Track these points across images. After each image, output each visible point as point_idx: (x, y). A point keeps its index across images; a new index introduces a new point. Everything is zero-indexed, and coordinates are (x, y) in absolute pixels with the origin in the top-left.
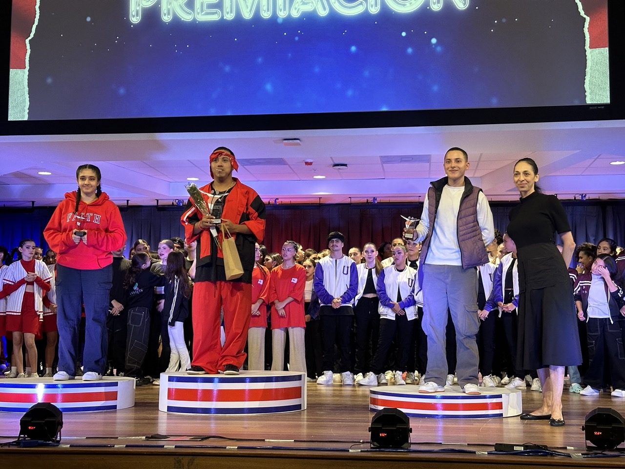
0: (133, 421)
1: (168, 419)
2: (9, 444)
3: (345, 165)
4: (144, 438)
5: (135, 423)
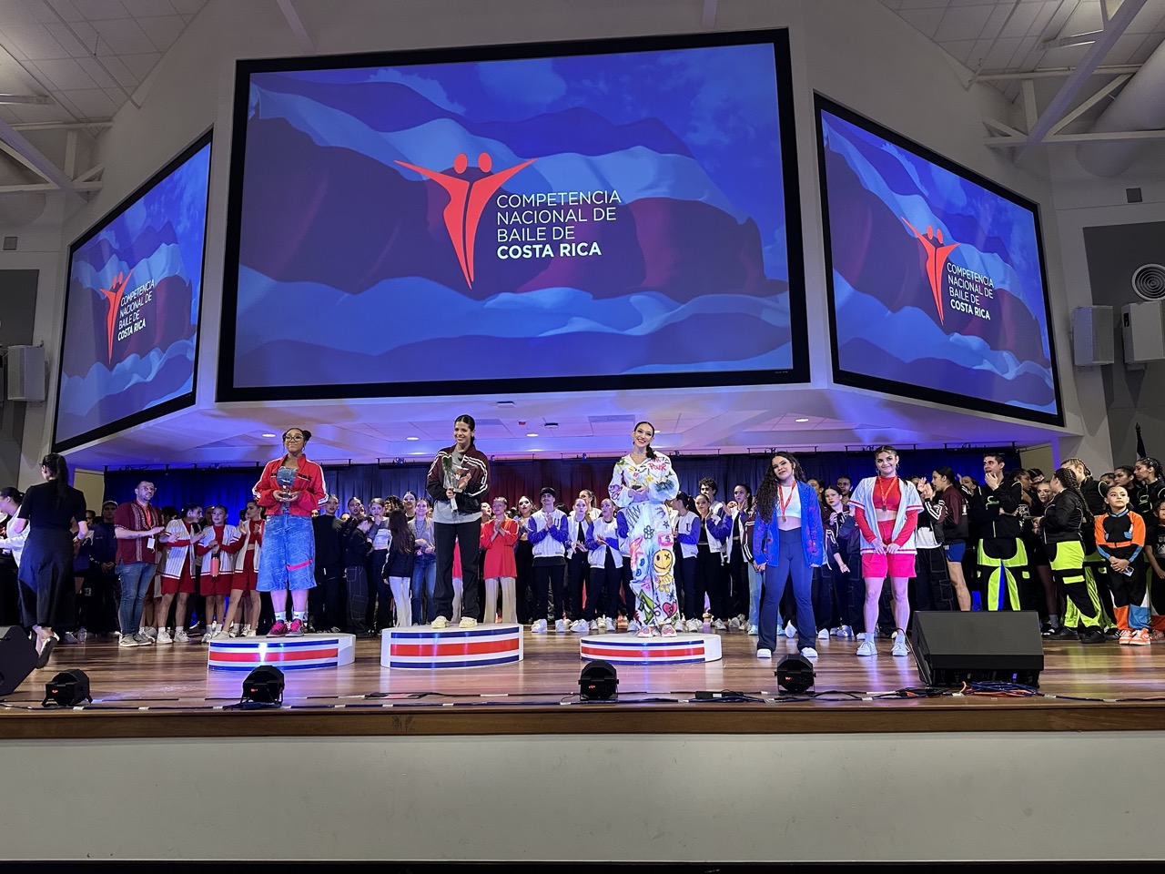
0: (353, 678)
1: (391, 675)
2: (233, 707)
3: (557, 424)
4: (363, 696)
5: (356, 681)
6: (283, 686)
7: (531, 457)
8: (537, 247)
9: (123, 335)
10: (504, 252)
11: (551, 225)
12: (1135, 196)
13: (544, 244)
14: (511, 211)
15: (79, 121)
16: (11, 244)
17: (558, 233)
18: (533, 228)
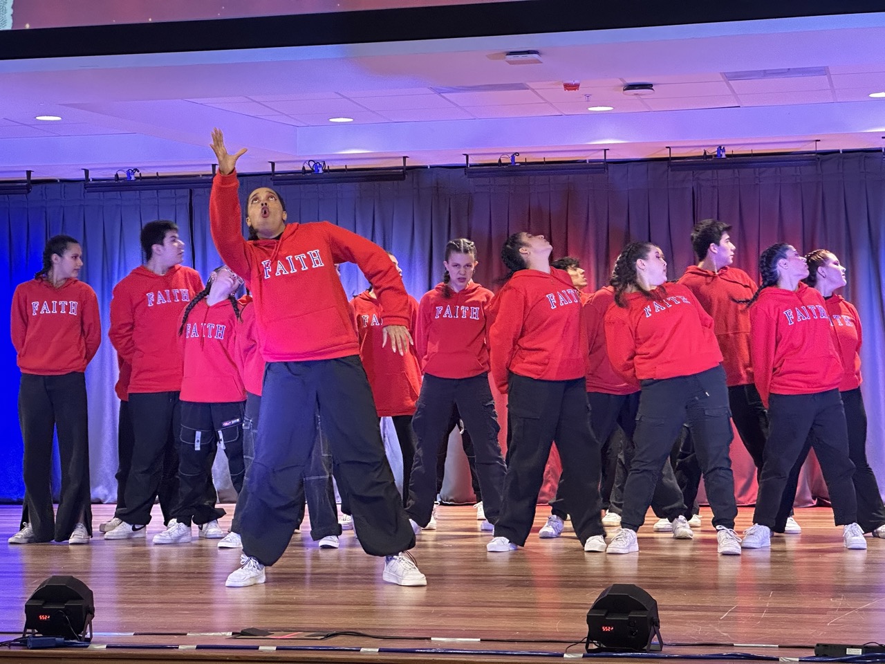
2: (9, 644)
3: (650, 86)
4: (231, 633)
6: (91, 611)
7: (600, 156)
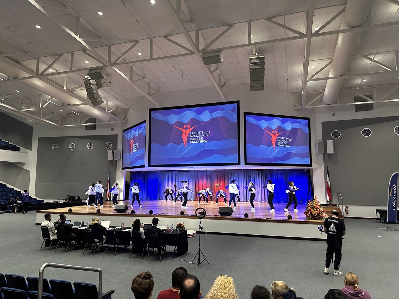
8: (197, 141)
9: (134, 151)
10: (191, 142)
11: (199, 137)
12: (333, 115)
13: (198, 140)
14: (193, 135)
15: (123, 109)
16: (112, 129)
17: (200, 138)
18: (196, 138)
